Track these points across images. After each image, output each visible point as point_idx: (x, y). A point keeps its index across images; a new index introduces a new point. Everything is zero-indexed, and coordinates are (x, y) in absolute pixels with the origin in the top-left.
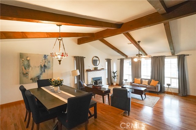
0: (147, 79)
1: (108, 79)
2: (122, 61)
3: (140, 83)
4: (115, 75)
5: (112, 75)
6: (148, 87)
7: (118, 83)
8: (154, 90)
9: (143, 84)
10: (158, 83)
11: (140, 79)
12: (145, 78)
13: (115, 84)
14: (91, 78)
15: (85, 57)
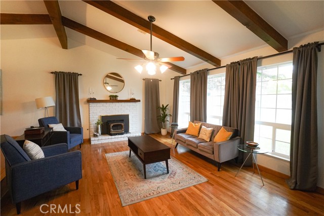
9: (200, 136)
11: (200, 124)
14: (97, 116)
15: (81, 75)
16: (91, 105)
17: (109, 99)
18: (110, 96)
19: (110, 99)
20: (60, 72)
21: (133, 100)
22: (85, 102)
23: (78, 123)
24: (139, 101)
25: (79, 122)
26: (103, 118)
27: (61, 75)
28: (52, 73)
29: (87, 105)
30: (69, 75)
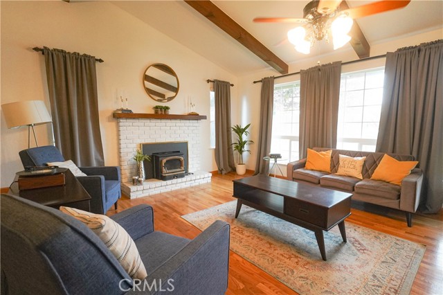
0: (360, 154)
1: (217, 150)
2: (267, 87)
3: (328, 168)
4: (245, 137)
5: (234, 137)
6: (361, 187)
7: (253, 167)
8: (393, 204)
9: (340, 171)
10: (413, 172)
11: (330, 153)
12: (354, 147)
13: (241, 170)
14: (134, 145)
15: (101, 61)
16: (123, 122)
17: (152, 112)
18: (156, 108)
19: (156, 112)
20: (55, 50)
21: (194, 117)
22: (109, 118)
23: (97, 160)
24: (204, 117)
25: (99, 158)
26: (146, 147)
27: (58, 56)
28: (36, 49)
29: (113, 124)
30: (77, 59)
